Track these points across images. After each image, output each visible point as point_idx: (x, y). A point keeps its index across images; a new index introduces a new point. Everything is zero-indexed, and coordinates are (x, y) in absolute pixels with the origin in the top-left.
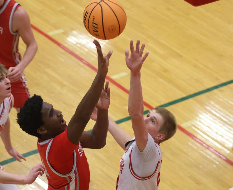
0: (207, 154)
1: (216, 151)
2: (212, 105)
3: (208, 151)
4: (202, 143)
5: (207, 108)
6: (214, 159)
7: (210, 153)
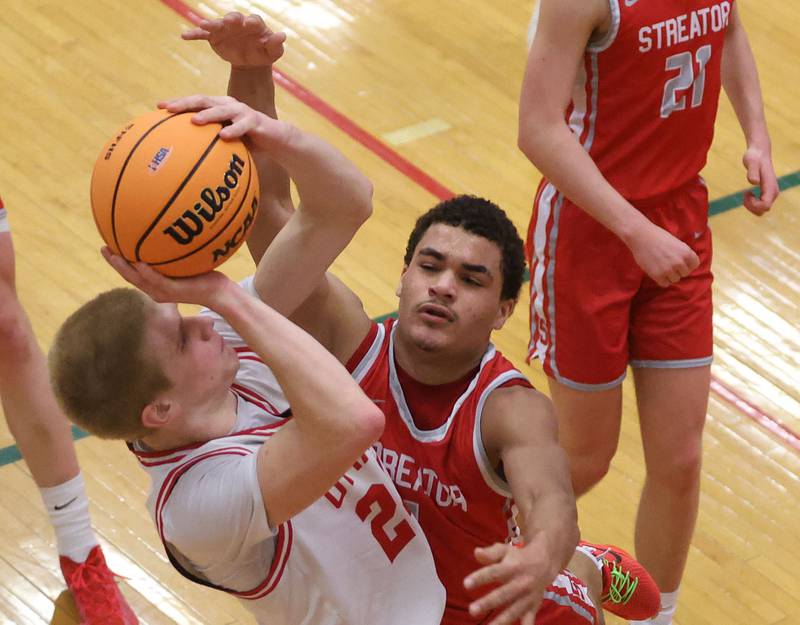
0: (749, 441)
1: (789, 431)
2: (777, 251)
3: (754, 430)
4: (730, 397)
5: (757, 260)
6: (781, 460)
7: (765, 438)
